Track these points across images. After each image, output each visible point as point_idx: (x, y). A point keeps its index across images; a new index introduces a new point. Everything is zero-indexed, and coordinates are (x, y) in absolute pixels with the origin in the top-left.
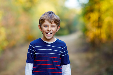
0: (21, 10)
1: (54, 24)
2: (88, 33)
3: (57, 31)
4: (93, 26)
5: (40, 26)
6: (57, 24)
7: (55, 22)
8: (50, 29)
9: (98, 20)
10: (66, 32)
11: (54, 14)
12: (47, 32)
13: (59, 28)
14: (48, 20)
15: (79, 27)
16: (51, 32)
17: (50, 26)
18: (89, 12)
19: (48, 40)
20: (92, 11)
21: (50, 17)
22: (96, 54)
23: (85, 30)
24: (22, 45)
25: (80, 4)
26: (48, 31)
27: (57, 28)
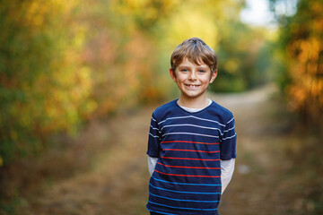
0: (131, 27)
1: (204, 66)
2: (293, 89)
3: (211, 81)
4: (306, 72)
5: (173, 71)
6: (210, 66)
7: (205, 61)
8: (193, 77)
9: (317, 58)
10: (239, 84)
11: (204, 44)
12: (188, 82)
13: (215, 75)
14: (189, 57)
15: (271, 73)
16: (198, 83)
17: (193, 71)
18: (297, 39)
19: (191, 98)
20: (304, 35)
21: (193, 50)
22: (311, 141)
23: (287, 82)
24: (131, 112)
25: (275, 17)
26: (191, 80)
27: (211, 75)
